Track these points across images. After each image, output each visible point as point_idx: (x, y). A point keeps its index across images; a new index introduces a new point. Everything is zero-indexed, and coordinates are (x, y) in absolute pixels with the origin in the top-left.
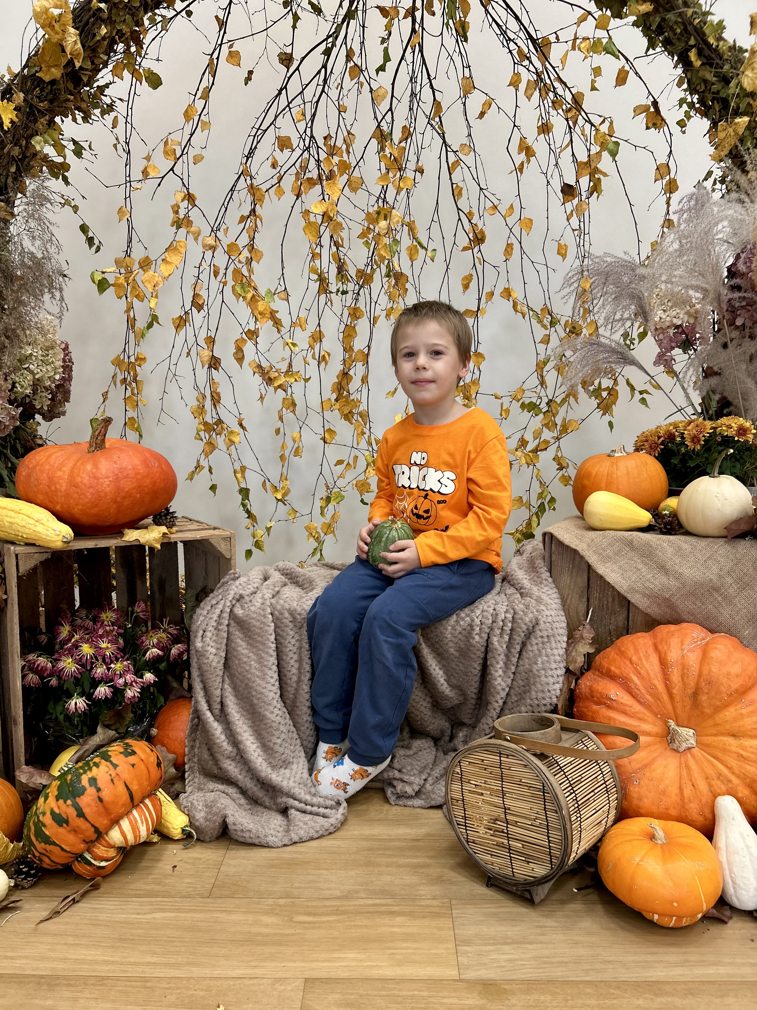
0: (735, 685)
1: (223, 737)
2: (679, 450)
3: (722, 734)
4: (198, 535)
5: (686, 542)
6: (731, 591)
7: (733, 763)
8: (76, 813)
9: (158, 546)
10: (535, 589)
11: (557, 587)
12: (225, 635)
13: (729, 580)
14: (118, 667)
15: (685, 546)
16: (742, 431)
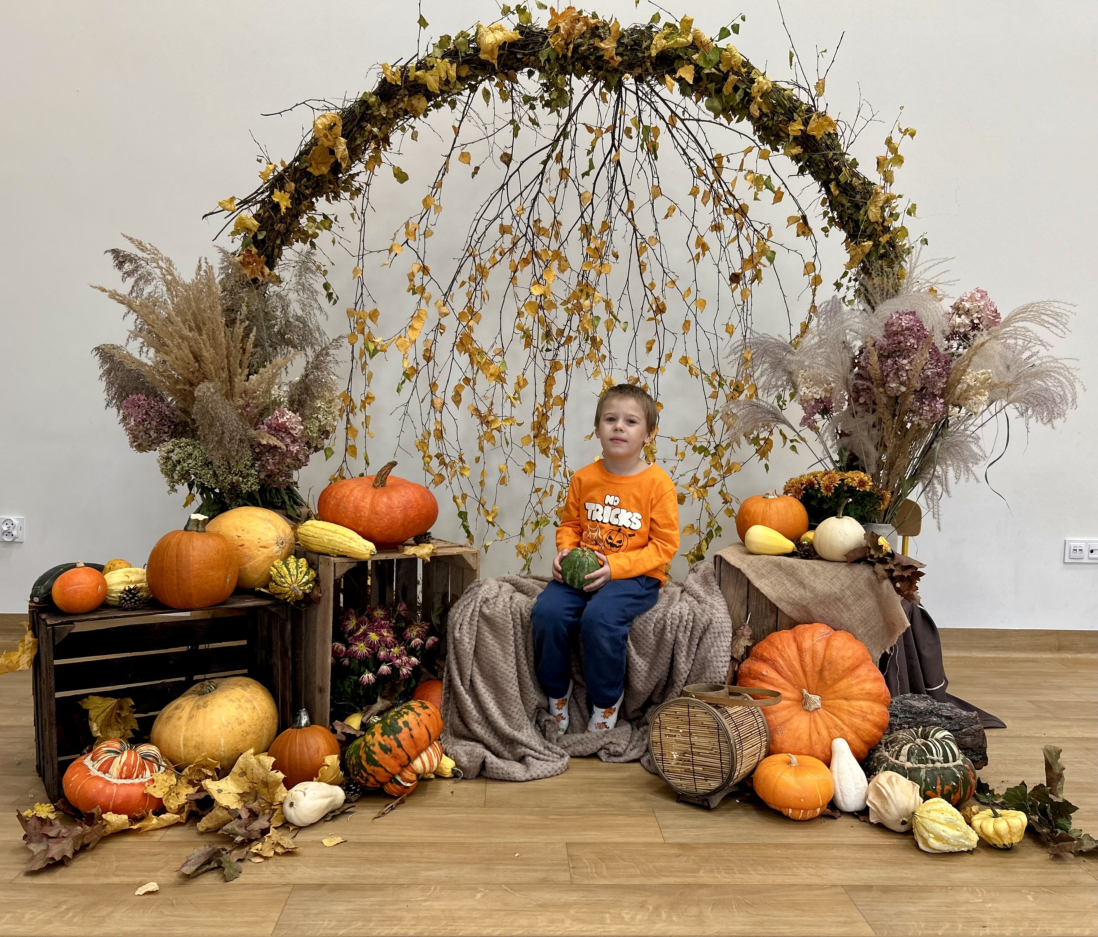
0: (847, 664)
1: (472, 706)
2: (817, 496)
3: (839, 698)
4: (455, 551)
5: (818, 565)
6: (850, 601)
7: (845, 717)
8: (396, 745)
9: (429, 559)
10: (709, 598)
11: (724, 597)
12: (476, 628)
13: (848, 593)
14: (395, 650)
15: (818, 568)
16: (862, 483)
